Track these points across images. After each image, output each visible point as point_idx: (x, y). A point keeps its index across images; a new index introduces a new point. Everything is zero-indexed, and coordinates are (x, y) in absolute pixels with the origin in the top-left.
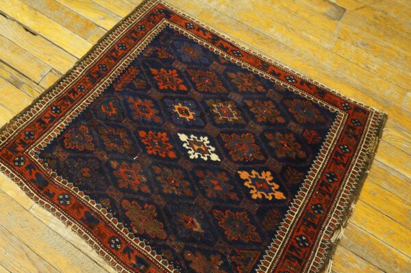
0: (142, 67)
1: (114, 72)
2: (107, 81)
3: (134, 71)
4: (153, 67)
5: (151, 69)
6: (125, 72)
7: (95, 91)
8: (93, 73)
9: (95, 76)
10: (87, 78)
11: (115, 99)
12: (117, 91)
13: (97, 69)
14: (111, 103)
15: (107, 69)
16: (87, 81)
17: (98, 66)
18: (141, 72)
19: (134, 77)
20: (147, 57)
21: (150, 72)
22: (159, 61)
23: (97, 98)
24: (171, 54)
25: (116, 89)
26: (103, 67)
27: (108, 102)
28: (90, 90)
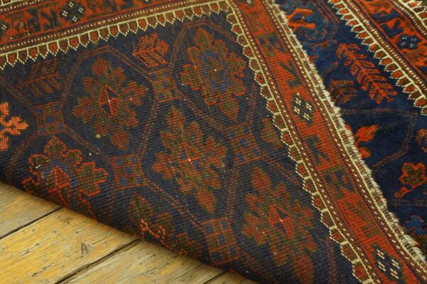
0: (386, 110)
1: (388, 56)
2: (372, 39)
3: (380, 93)
4: (378, 133)
5: (374, 128)
6: (384, 75)
7: (351, 13)
8: (397, 23)
9: (391, 24)
10: (389, 11)
11: (319, 35)
12: (336, 46)
13: (406, 31)
14: (311, 26)
15: (401, 48)
16: (382, 9)
17: (415, 37)
18: (373, 105)
19: (365, 88)
20: (416, 132)
21: (368, 124)
22: (396, 156)
23: (335, 11)
24: (410, 196)
25: (343, 47)
26: (408, 41)
27: (318, 24)
28: (359, 7)
